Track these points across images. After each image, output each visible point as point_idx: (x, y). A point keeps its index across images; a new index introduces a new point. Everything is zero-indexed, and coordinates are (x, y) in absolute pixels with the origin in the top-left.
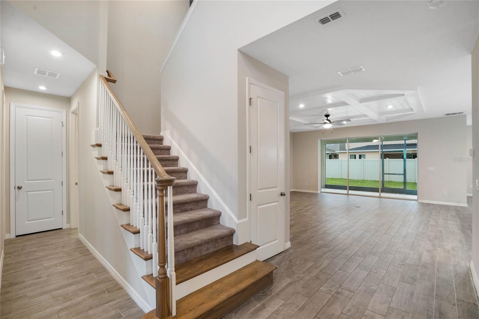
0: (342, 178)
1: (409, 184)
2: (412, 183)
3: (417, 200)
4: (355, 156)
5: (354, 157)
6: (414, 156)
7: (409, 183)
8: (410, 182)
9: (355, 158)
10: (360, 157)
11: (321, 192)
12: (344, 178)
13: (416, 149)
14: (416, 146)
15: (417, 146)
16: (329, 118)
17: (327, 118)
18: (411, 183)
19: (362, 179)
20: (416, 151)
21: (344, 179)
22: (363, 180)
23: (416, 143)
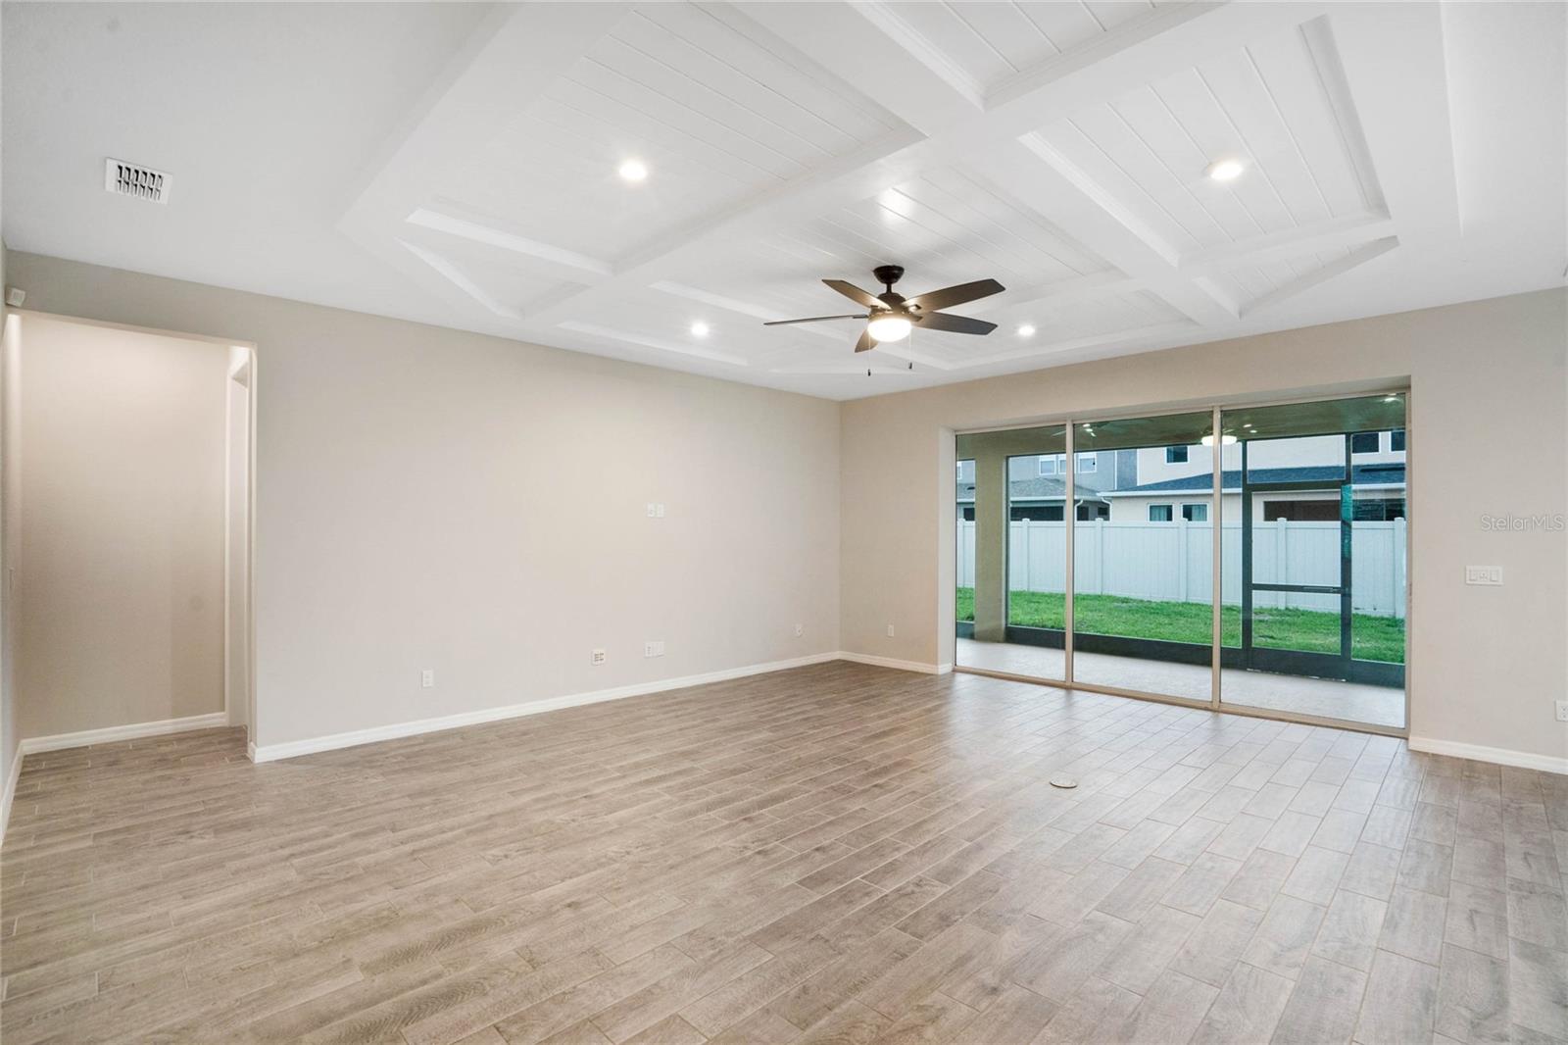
0: (1105, 593)
1: (1368, 623)
2: (1382, 619)
3: (1403, 735)
4: (1169, 510)
5: (1164, 513)
6: (1393, 510)
7: (1368, 618)
8: (1373, 615)
9: (1169, 518)
10: (1188, 513)
11: (954, 671)
12: (1112, 593)
13: (1402, 485)
14: (1403, 474)
15: (1406, 472)
16: (896, 288)
17: (889, 289)
18: (1376, 619)
19: (1183, 599)
20: (1400, 490)
21: (1109, 597)
22: (1184, 603)
23: (1403, 464)
